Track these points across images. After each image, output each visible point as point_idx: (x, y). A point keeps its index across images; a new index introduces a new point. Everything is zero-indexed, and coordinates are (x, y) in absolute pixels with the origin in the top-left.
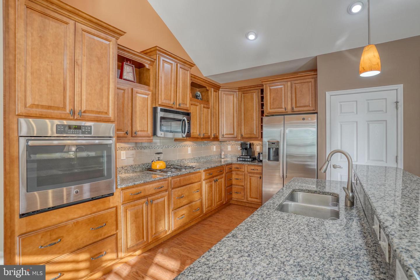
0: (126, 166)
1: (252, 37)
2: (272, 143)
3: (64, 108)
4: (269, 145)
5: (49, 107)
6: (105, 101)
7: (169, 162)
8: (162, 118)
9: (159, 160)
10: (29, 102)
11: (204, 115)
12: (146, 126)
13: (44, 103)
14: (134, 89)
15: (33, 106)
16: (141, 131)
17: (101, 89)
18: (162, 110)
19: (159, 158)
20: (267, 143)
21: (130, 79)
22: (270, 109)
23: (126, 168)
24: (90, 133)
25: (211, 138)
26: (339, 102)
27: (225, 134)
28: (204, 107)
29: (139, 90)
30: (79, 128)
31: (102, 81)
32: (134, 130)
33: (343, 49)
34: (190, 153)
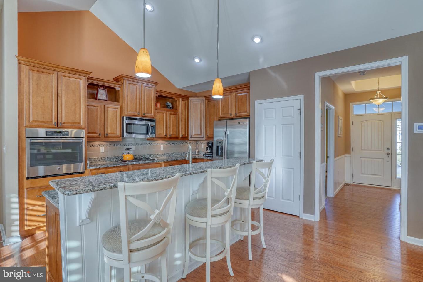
0: (104, 157)
1: (197, 60)
2: (219, 142)
3: (51, 121)
4: (217, 143)
5: (43, 122)
6: (78, 116)
7: (141, 156)
8: (128, 124)
9: (129, 154)
10: (31, 119)
11: (171, 120)
12: (116, 130)
13: (40, 120)
14: (105, 105)
15: (33, 121)
16: (111, 133)
17: (75, 110)
18: (127, 119)
19: (128, 152)
20: (216, 142)
21: (104, 99)
22: (221, 114)
23: (104, 159)
24: (68, 135)
25: (180, 138)
26: (264, 109)
27: (193, 134)
28: (171, 114)
29: (110, 106)
30: (60, 132)
31: (75, 104)
32: (106, 132)
33: (266, 66)
34: (163, 149)
